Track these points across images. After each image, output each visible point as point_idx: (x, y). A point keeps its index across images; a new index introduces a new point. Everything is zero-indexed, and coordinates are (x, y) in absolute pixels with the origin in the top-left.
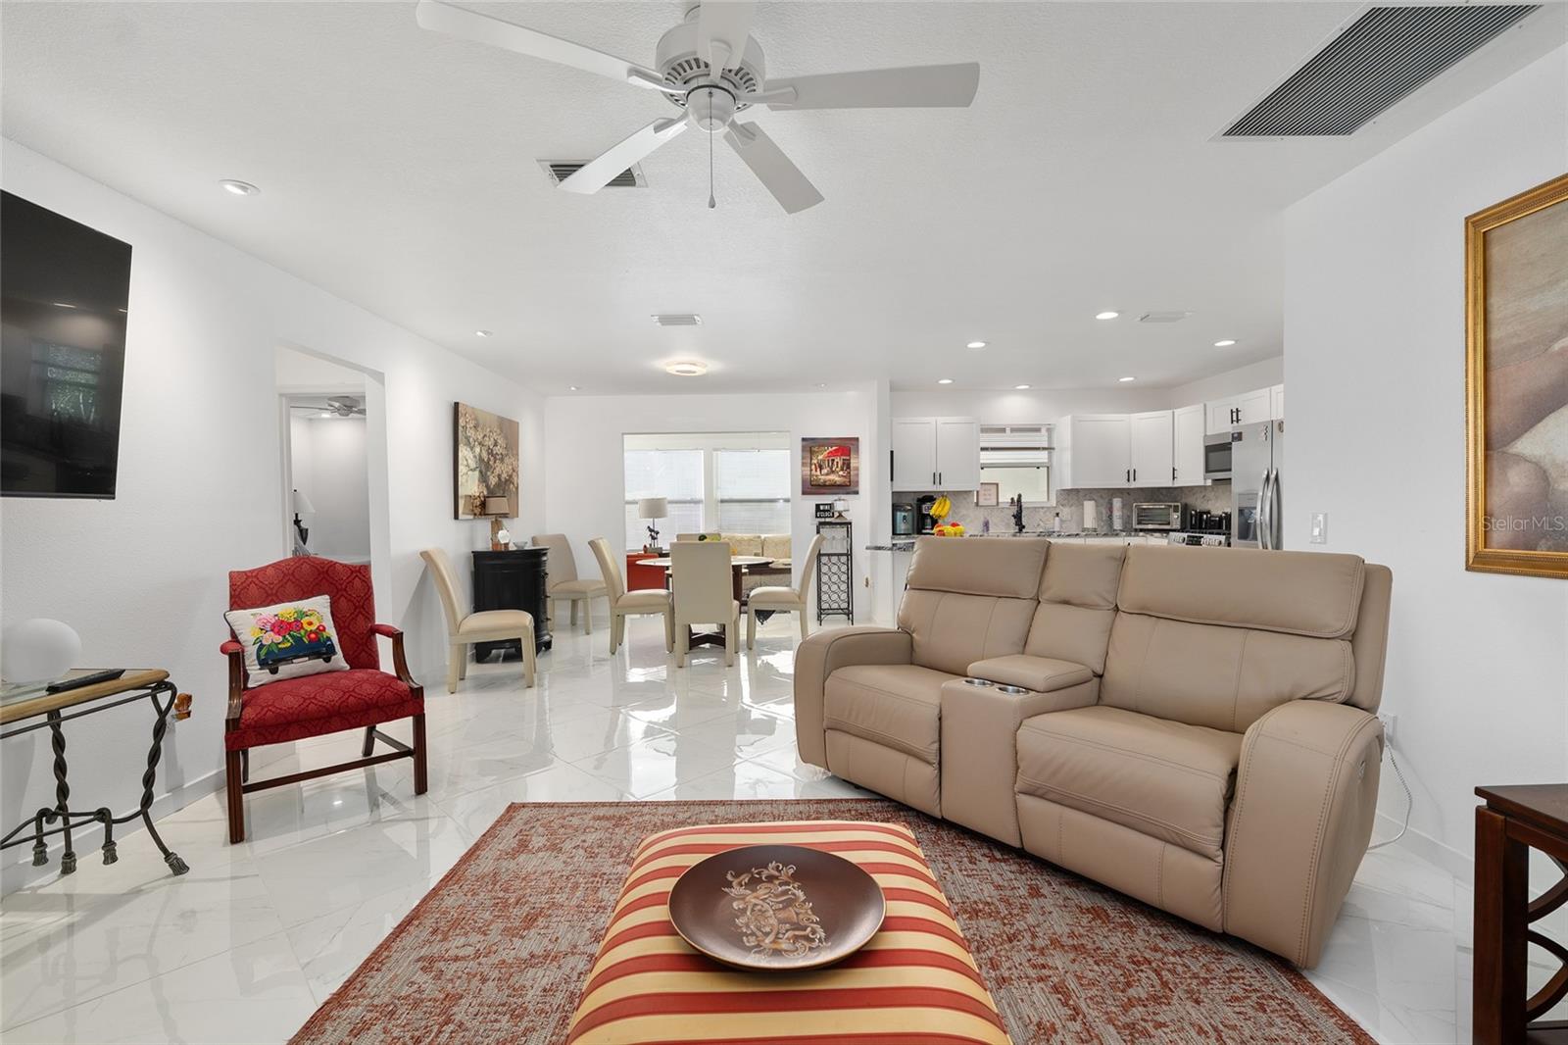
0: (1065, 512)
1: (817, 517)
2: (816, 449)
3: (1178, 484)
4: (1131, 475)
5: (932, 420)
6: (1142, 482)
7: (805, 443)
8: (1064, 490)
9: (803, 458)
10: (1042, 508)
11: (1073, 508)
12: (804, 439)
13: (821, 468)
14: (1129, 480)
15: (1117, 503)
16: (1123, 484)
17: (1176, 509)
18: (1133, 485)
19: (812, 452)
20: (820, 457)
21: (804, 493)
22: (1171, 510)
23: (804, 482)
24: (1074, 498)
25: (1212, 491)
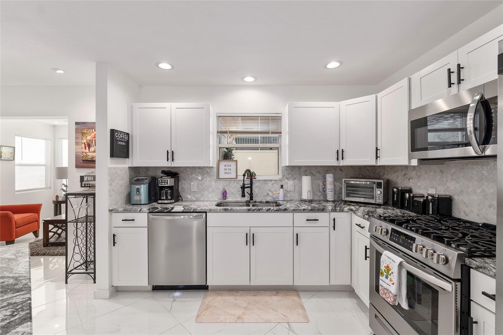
0: (290, 184)
1: (82, 186)
2: (85, 131)
3: (382, 162)
4: (340, 154)
5: (167, 105)
6: (349, 161)
7: (77, 126)
8: (286, 166)
9: (76, 138)
10: (271, 181)
11: (296, 181)
12: (77, 123)
13: (89, 146)
14: (338, 159)
15: (330, 178)
16: (333, 162)
17: (379, 186)
18: (342, 163)
19: (83, 134)
20: (89, 138)
21: (77, 166)
22: (375, 186)
23: (77, 158)
24: (295, 173)
25: (414, 170)
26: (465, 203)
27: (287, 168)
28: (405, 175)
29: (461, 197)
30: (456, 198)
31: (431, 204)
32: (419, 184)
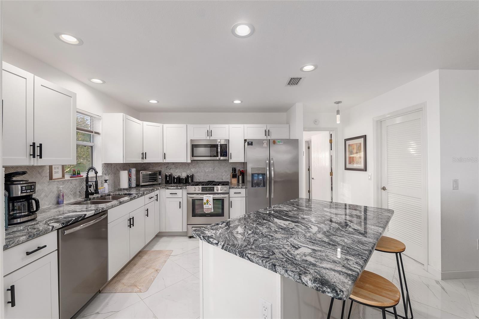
4: (144, 155)
6: (149, 160)
8: (104, 163)
11: (110, 175)
14: (143, 158)
15: (134, 171)
16: (139, 160)
17: (160, 174)
18: (145, 161)
22: (158, 174)
24: (109, 169)
25: (173, 165)
26: (198, 176)
27: (105, 165)
28: (167, 167)
29: (197, 174)
30: (195, 174)
31: (190, 178)
32: (176, 171)
